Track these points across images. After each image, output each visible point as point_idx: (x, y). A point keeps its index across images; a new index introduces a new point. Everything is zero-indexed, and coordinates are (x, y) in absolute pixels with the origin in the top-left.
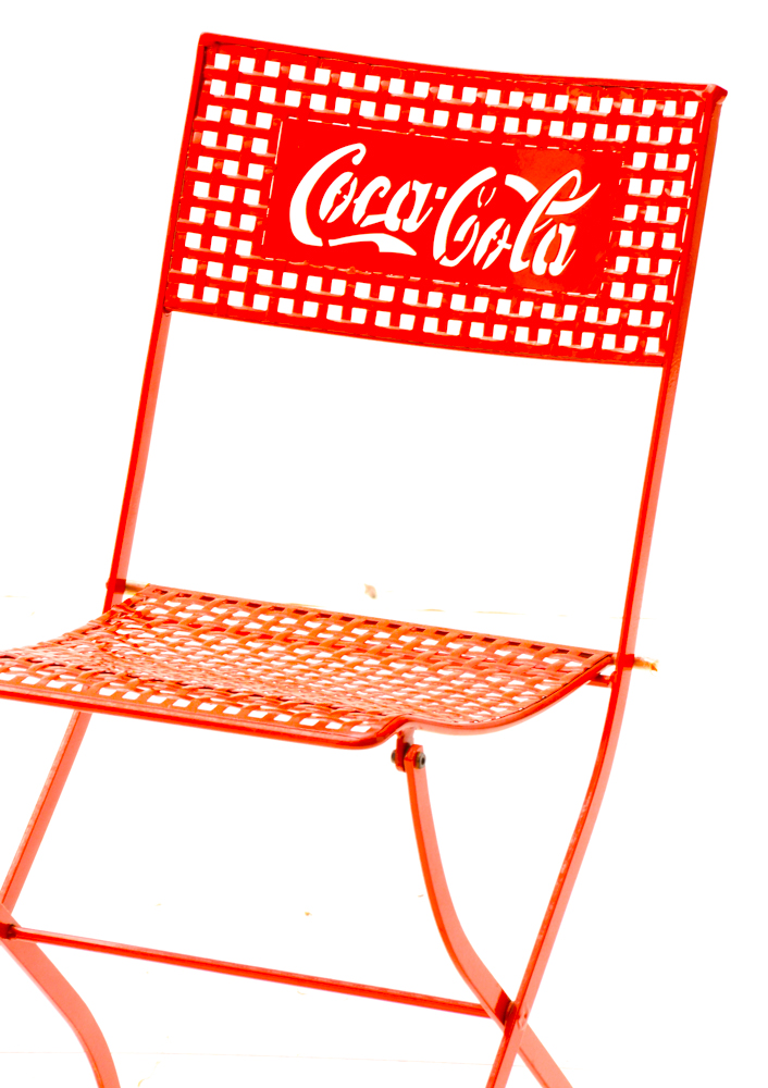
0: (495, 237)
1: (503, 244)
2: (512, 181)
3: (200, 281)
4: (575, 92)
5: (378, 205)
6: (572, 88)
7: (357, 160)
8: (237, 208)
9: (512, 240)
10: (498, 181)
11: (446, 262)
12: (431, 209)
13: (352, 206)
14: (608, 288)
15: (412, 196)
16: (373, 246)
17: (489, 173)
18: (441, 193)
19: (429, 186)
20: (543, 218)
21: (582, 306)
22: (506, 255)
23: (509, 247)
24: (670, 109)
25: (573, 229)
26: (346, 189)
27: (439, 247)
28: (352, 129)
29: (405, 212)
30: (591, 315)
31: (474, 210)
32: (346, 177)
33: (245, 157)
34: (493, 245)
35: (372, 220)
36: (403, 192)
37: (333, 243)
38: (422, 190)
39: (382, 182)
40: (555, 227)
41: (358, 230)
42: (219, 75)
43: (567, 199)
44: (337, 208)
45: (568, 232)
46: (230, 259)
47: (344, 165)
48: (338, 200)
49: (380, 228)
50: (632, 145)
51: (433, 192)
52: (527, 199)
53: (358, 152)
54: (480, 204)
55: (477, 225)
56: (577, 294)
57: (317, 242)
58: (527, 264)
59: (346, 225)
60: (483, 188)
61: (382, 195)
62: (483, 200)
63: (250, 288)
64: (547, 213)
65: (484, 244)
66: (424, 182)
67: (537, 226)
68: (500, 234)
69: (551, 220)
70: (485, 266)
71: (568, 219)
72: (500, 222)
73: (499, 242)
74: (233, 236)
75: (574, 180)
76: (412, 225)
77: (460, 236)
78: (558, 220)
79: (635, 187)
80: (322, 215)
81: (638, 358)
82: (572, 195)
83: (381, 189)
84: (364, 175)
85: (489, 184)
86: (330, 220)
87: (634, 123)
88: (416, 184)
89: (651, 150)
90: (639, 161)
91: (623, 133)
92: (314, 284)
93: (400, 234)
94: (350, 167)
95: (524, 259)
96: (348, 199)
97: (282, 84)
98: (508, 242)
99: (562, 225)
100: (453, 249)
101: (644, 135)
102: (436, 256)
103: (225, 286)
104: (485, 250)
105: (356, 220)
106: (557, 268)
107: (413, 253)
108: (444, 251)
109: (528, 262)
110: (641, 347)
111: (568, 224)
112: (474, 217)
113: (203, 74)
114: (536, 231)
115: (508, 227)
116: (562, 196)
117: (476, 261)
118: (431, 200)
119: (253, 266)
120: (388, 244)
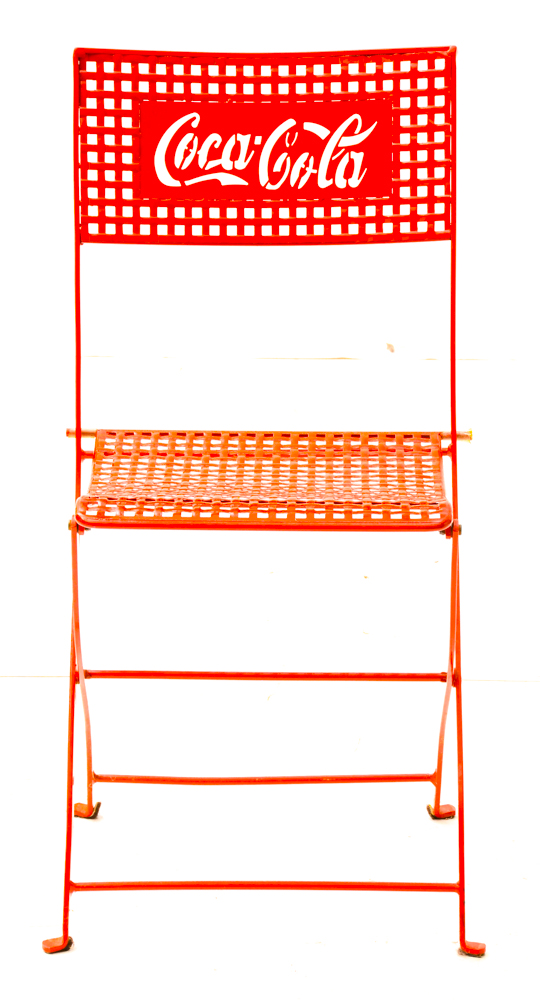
0: (303, 166)
1: (310, 170)
2: (309, 126)
3: (102, 220)
4: (345, 61)
5: (215, 153)
6: (345, 58)
7: (195, 124)
8: (119, 167)
9: (316, 166)
10: (298, 128)
11: (270, 187)
12: (253, 152)
13: (197, 156)
14: (397, 192)
15: (238, 145)
16: (216, 182)
17: (291, 123)
18: (258, 140)
19: (249, 136)
20: (337, 149)
21: (379, 206)
22: (314, 177)
23: (315, 171)
24: (423, 66)
25: (362, 154)
26: (190, 145)
27: (264, 178)
28: (188, 103)
29: (235, 156)
30: (388, 211)
31: (285, 149)
32: (189, 137)
33: (118, 131)
34: (303, 172)
35: (213, 164)
36: (231, 143)
37: (188, 183)
38: (244, 140)
39: (214, 138)
40: (348, 154)
41: (204, 172)
42: (91, 76)
43: (353, 134)
44: (187, 159)
45: (358, 158)
46: (119, 203)
47: (186, 128)
48: (187, 153)
49: (219, 169)
50: (397, 93)
51: (252, 140)
52: (323, 138)
53: (194, 118)
54: (288, 145)
55: (289, 159)
56: (374, 198)
57: (177, 184)
58: (330, 182)
59: (195, 170)
60: (288, 134)
61: (217, 146)
62: (290, 142)
63: (136, 221)
64: (340, 145)
65: (297, 171)
66: (244, 134)
67: (334, 154)
68: (307, 163)
69: (343, 150)
70: (300, 187)
71: (356, 148)
72: (305, 156)
73: (307, 169)
74: (119, 186)
75: (356, 121)
76: (241, 164)
77: (277, 168)
78: (349, 149)
79: (405, 121)
80: (177, 165)
81: (431, 236)
82: (357, 131)
83: (215, 142)
84: (202, 134)
85: (292, 130)
86: (184, 168)
87: (396, 78)
88: (240, 137)
89: (413, 95)
90: (405, 103)
91: (388, 86)
92: (180, 213)
93: (234, 172)
94: (192, 130)
95: (328, 178)
96: (193, 152)
97: (135, 78)
98: (314, 168)
99: (353, 153)
100: (274, 177)
101: (405, 85)
102: (263, 184)
103: (119, 221)
104: (297, 176)
105: (201, 165)
106: (355, 182)
107: (246, 184)
108: (267, 179)
109: (332, 180)
110: (431, 229)
111: (357, 151)
112: (285, 155)
113: (80, 77)
114: (334, 158)
115: (312, 158)
116: (349, 132)
117: (292, 184)
118: (252, 146)
119: (136, 205)
120: (227, 180)
